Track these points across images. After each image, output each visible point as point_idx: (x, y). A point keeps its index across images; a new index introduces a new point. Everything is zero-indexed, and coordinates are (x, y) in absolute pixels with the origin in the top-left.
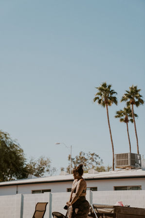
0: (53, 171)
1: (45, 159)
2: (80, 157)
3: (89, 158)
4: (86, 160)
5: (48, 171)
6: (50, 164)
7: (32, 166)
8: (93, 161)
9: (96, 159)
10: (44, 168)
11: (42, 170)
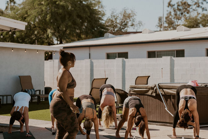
0: (138, 25)
1: (129, 12)
2: (181, 2)
3: (194, 3)
4: (189, 5)
5: (132, 25)
6: (135, 17)
7: (114, 20)
8: (199, 6)
9: (202, 3)
10: (127, 22)
11: (125, 24)
